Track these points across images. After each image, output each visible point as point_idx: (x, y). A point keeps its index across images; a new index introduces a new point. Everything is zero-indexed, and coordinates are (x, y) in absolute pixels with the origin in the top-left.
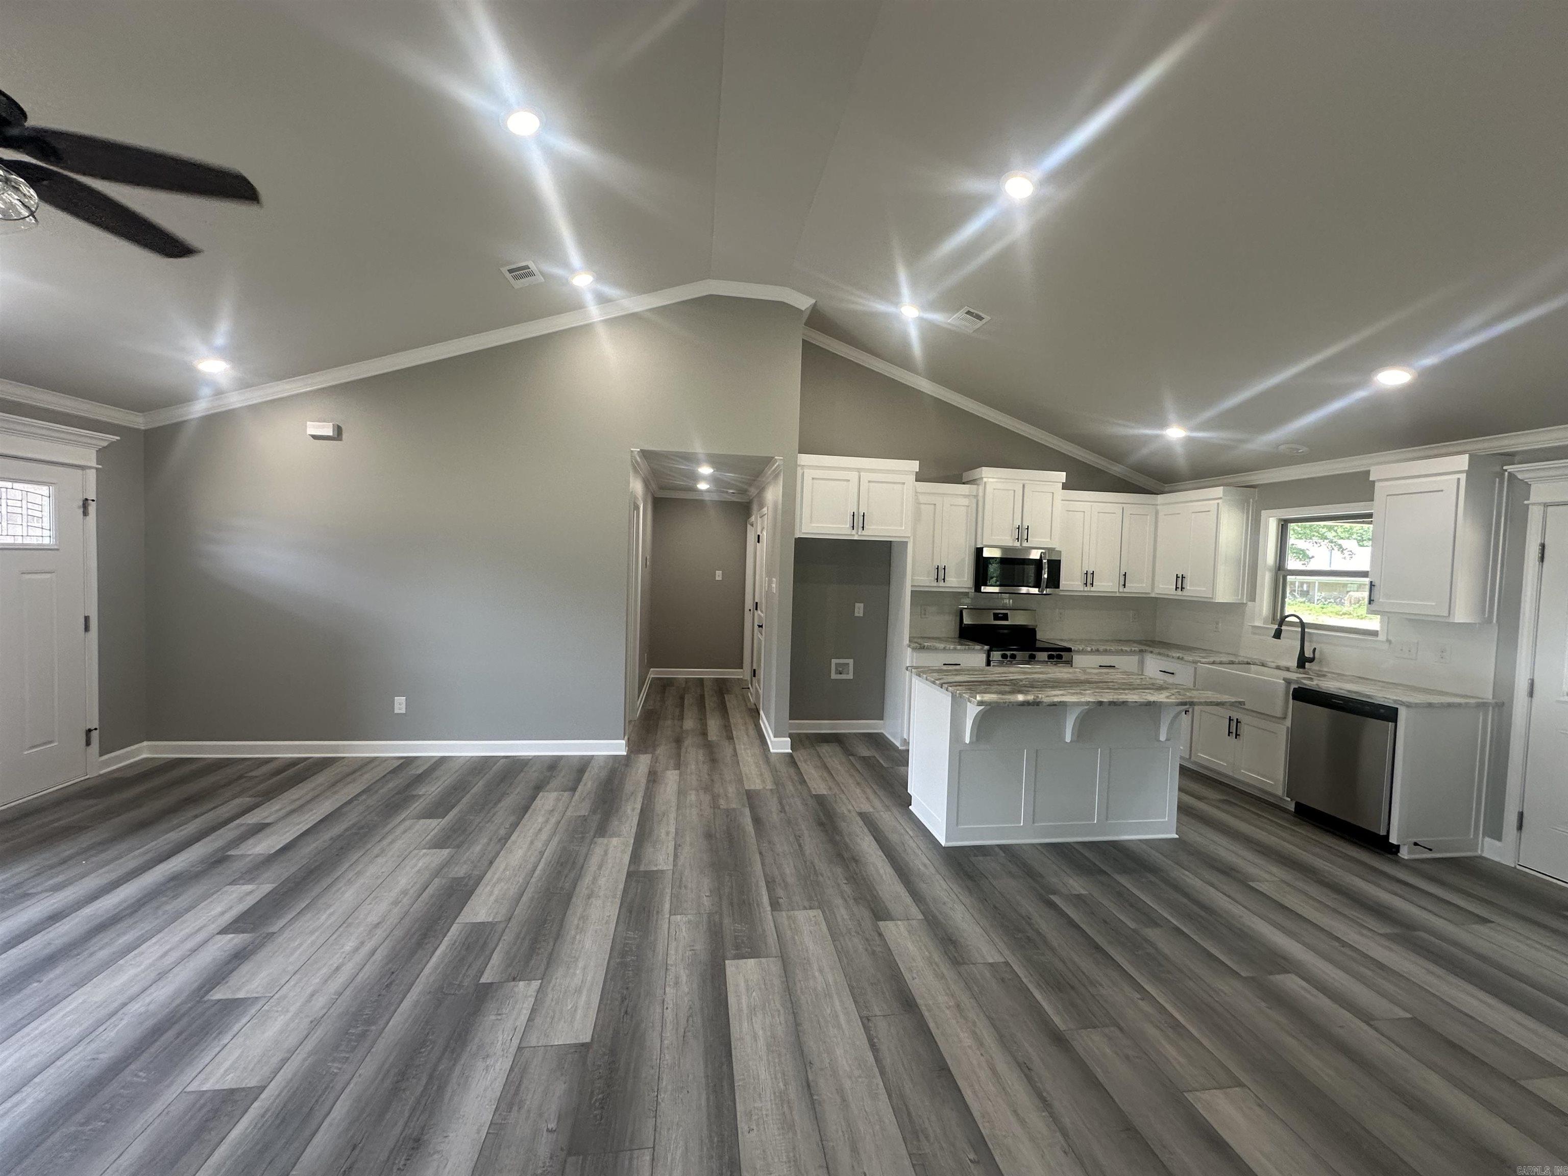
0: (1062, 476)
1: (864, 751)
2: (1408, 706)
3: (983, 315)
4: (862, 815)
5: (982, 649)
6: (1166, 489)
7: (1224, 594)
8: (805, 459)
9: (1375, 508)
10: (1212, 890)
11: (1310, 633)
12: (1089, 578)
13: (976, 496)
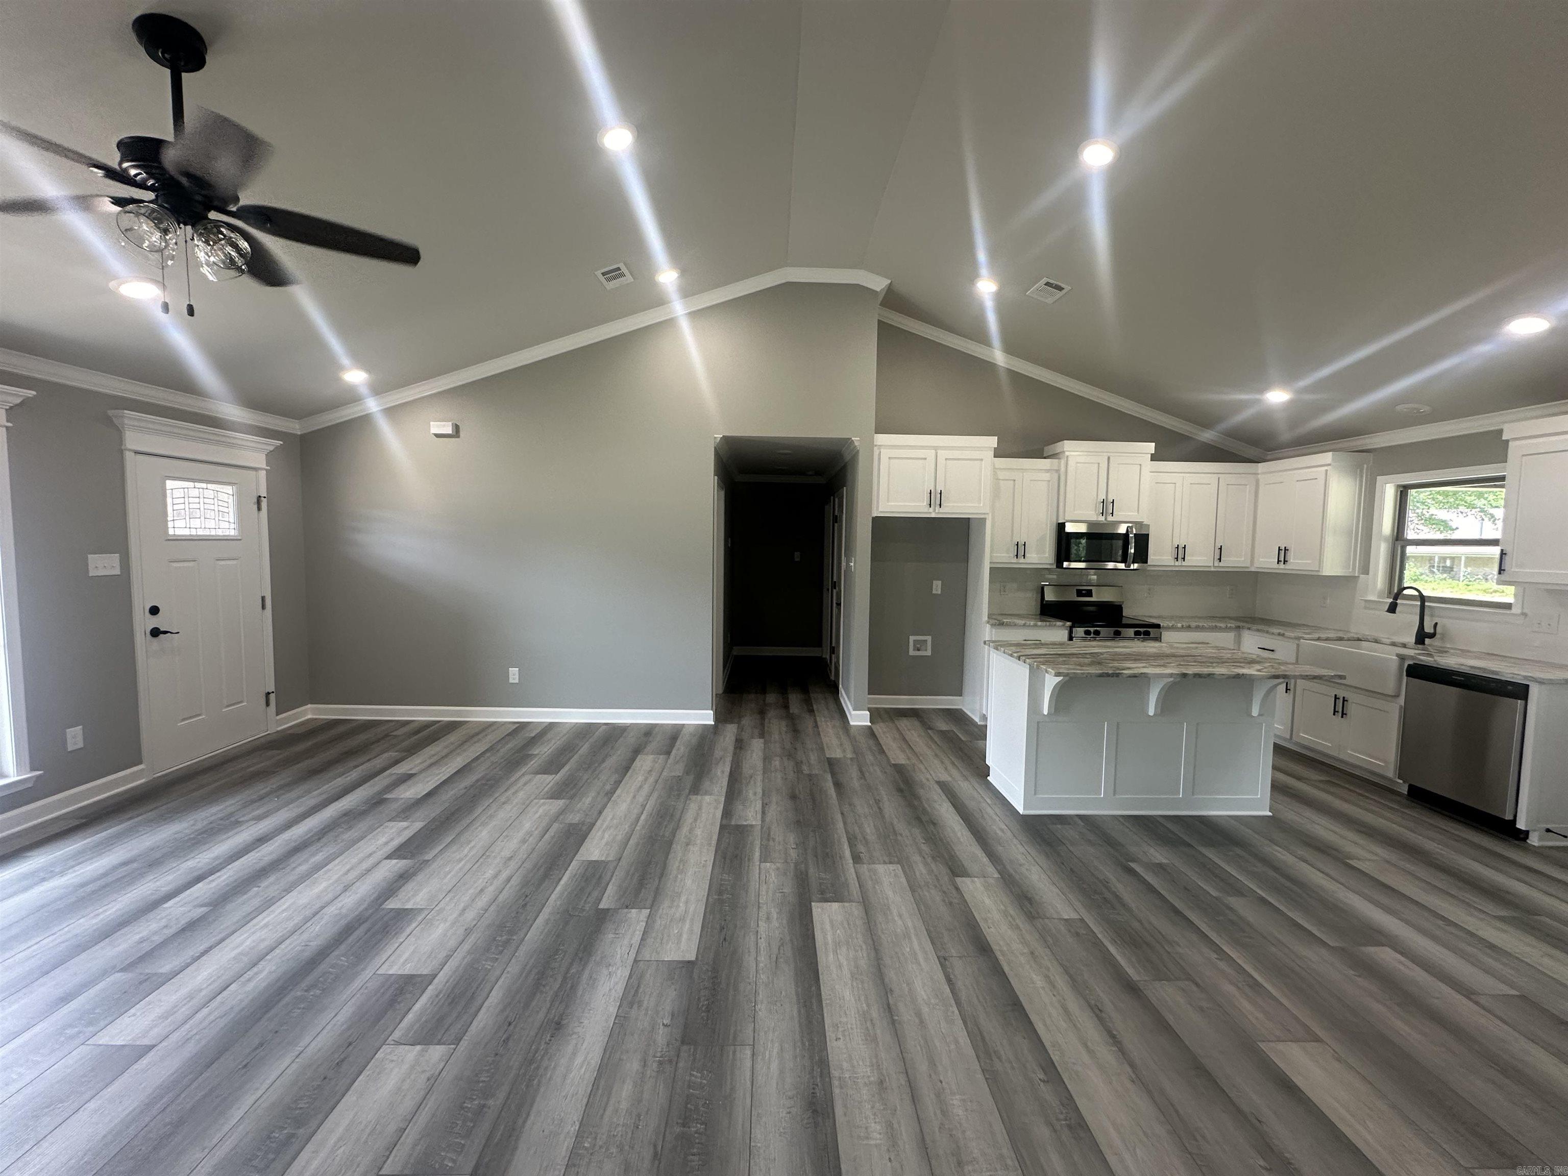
0: (1151, 447)
1: (943, 726)
2: (1541, 682)
3: (1063, 285)
4: (940, 783)
5: (1063, 625)
6: (1269, 457)
7: (1333, 565)
8: (882, 439)
9: (1508, 470)
10: (1304, 865)
11: (1429, 607)
12: (1180, 552)
13: (1058, 471)
